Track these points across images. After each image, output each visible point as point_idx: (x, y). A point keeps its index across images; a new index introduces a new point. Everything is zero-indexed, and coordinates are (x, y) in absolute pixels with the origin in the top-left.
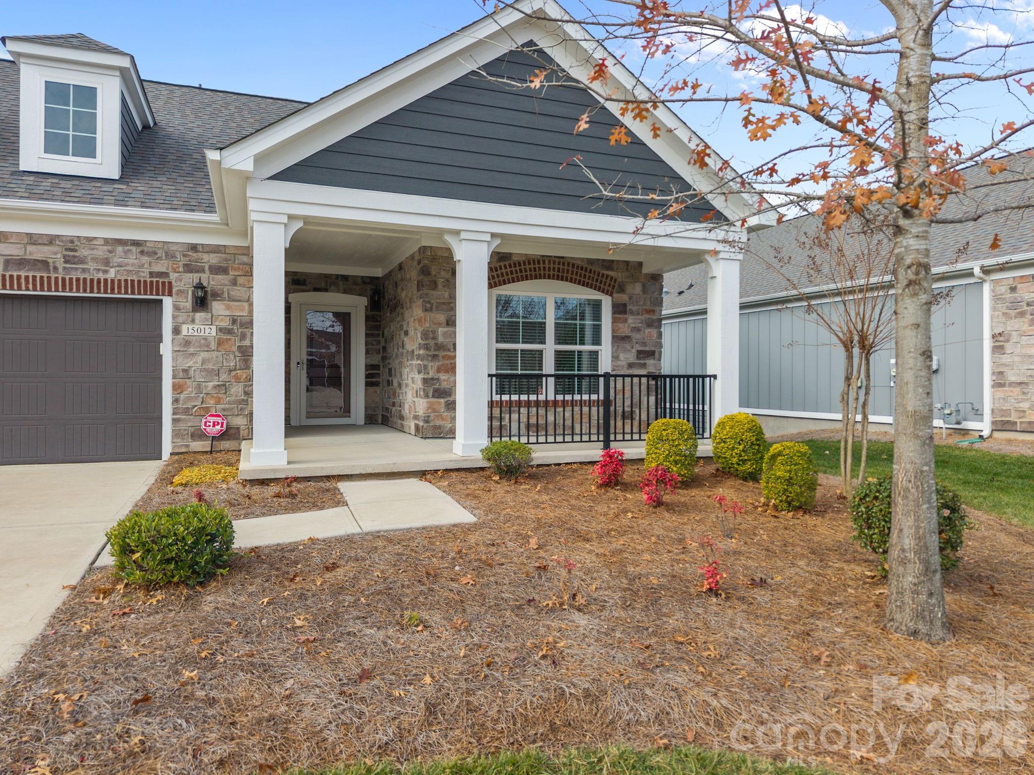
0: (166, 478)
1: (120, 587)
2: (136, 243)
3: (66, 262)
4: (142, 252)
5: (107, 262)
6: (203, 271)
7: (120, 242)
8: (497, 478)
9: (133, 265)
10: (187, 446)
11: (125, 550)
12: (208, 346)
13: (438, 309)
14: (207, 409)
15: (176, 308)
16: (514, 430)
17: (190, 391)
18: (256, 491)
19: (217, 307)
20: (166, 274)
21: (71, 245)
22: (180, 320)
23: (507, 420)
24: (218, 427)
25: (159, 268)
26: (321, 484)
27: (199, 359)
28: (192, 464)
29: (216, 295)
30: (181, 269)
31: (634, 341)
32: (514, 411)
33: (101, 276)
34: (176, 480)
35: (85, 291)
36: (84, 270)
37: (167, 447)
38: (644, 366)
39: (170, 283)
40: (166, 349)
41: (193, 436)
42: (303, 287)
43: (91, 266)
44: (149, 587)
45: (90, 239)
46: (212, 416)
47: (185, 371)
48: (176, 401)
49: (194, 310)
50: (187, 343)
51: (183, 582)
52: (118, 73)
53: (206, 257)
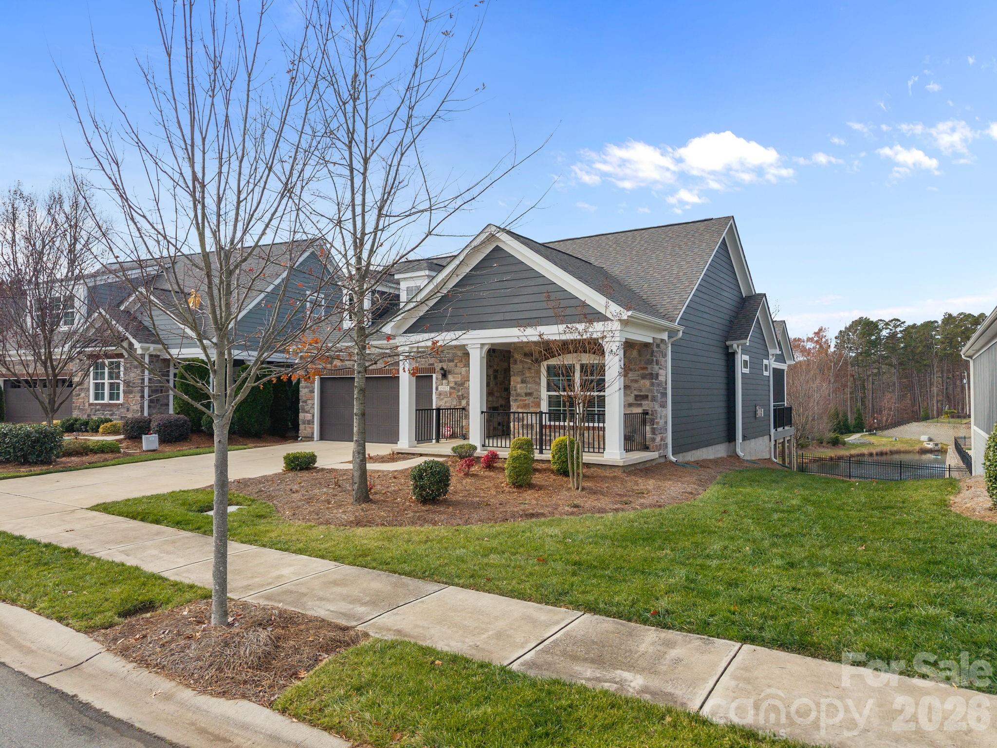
12: (447, 395)
13: (517, 374)
15: (437, 379)
19: (450, 377)
20: (433, 364)
22: (438, 384)
24: (449, 432)
25: (431, 361)
27: (444, 401)
29: (449, 372)
31: (635, 389)
38: (641, 405)
39: (434, 368)
40: (434, 395)
46: (447, 427)
47: (440, 406)
49: (442, 379)
50: (441, 394)
53: (446, 355)
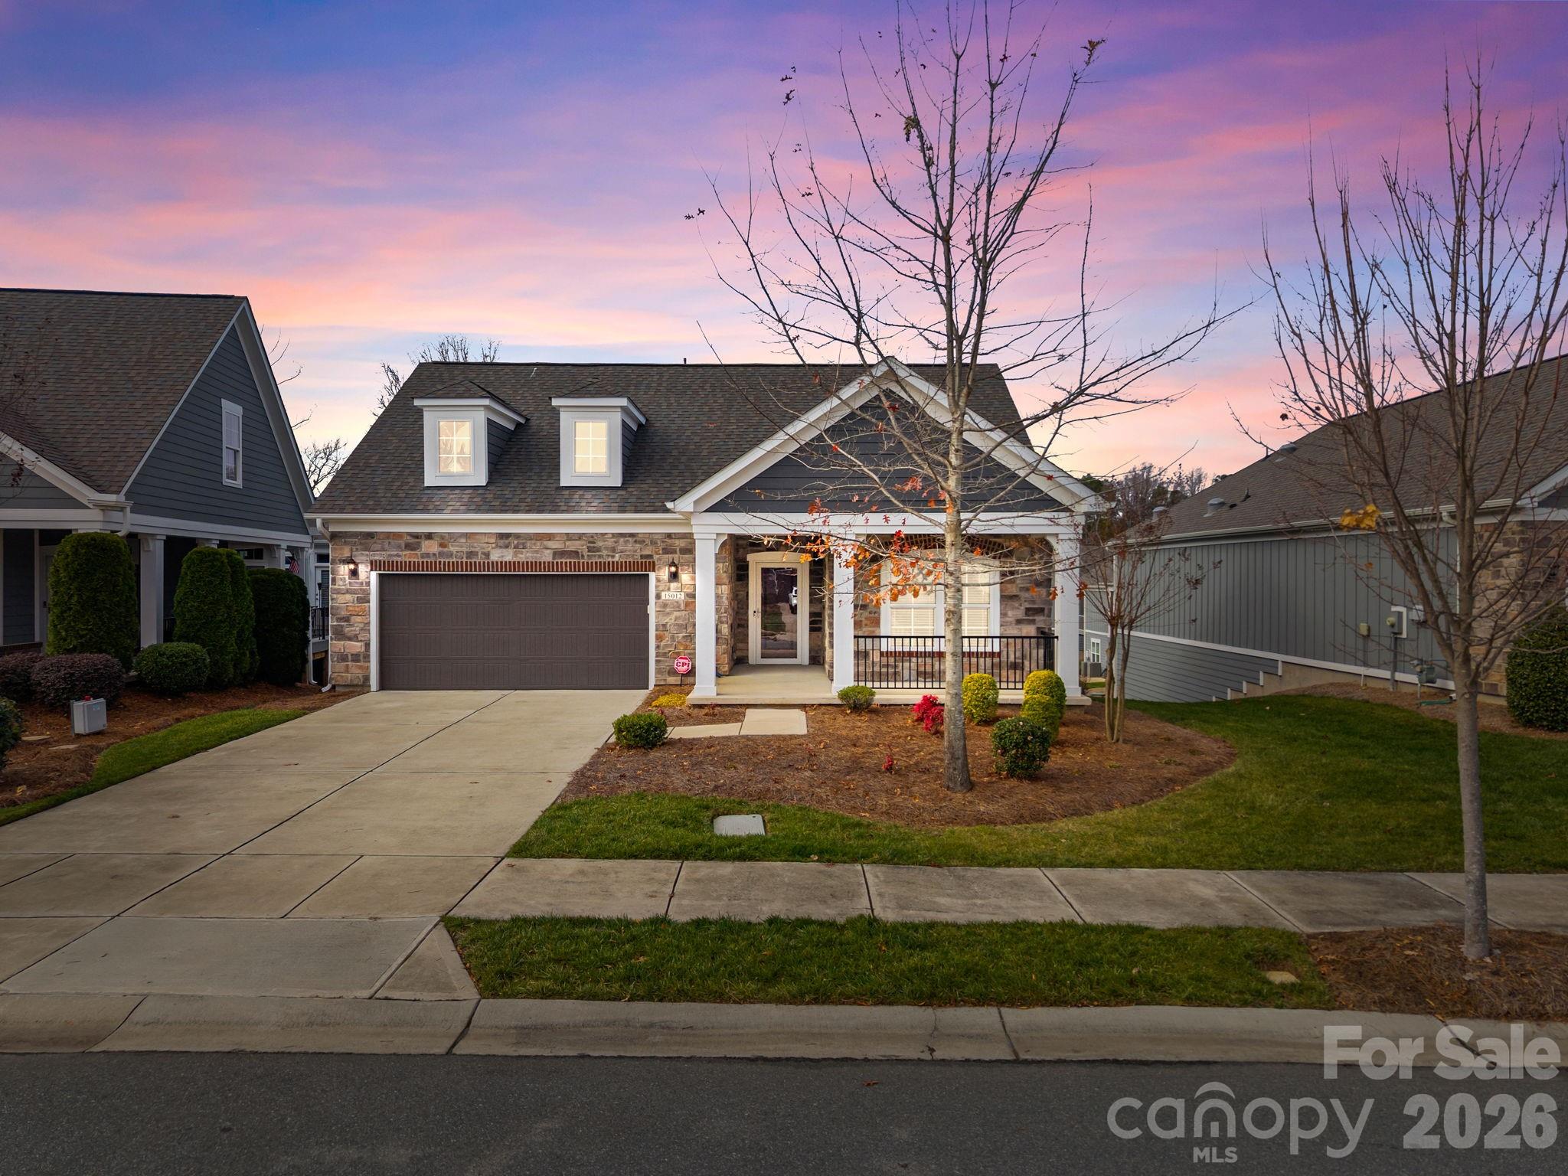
0: (648, 702)
1: (618, 748)
2: (632, 535)
3: (589, 551)
4: (635, 541)
5: (614, 550)
6: (676, 553)
7: (622, 535)
8: (849, 712)
9: (630, 551)
10: (665, 680)
11: (619, 731)
12: (679, 607)
14: (678, 654)
15: (658, 580)
16: (906, 677)
17: (667, 640)
18: (696, 711)
19: (685, 579)
20: (650, 556)
21: (592, 539)
22: (661, 588)
23: (900, 668)
24: (686, 667)
25: (647, 552)
26: (735, 710)
27: (673, 617)
28: (666, 693)
29: (684, 570)
30: (661, 552)
31: (1023, 600)
32: (906, 661)
33: (610, 559)
34: (654, 704)
35: (600, 571)
36: (600, 556)
37: (652, 682)
38: (1033, 622)
39: (654, 562)
40: (652, 609)
41: (669, 673)
42: (759, 548)
43: (604, 553)
44: (629, 747)
45: (603, 534)
46: (681, 658)
47: (664, 625)
48: (658, 647)
49: (670, 581)
50: (665, 605)
51: (643, 747)
52: (619, 410)
53: (677, 542)
